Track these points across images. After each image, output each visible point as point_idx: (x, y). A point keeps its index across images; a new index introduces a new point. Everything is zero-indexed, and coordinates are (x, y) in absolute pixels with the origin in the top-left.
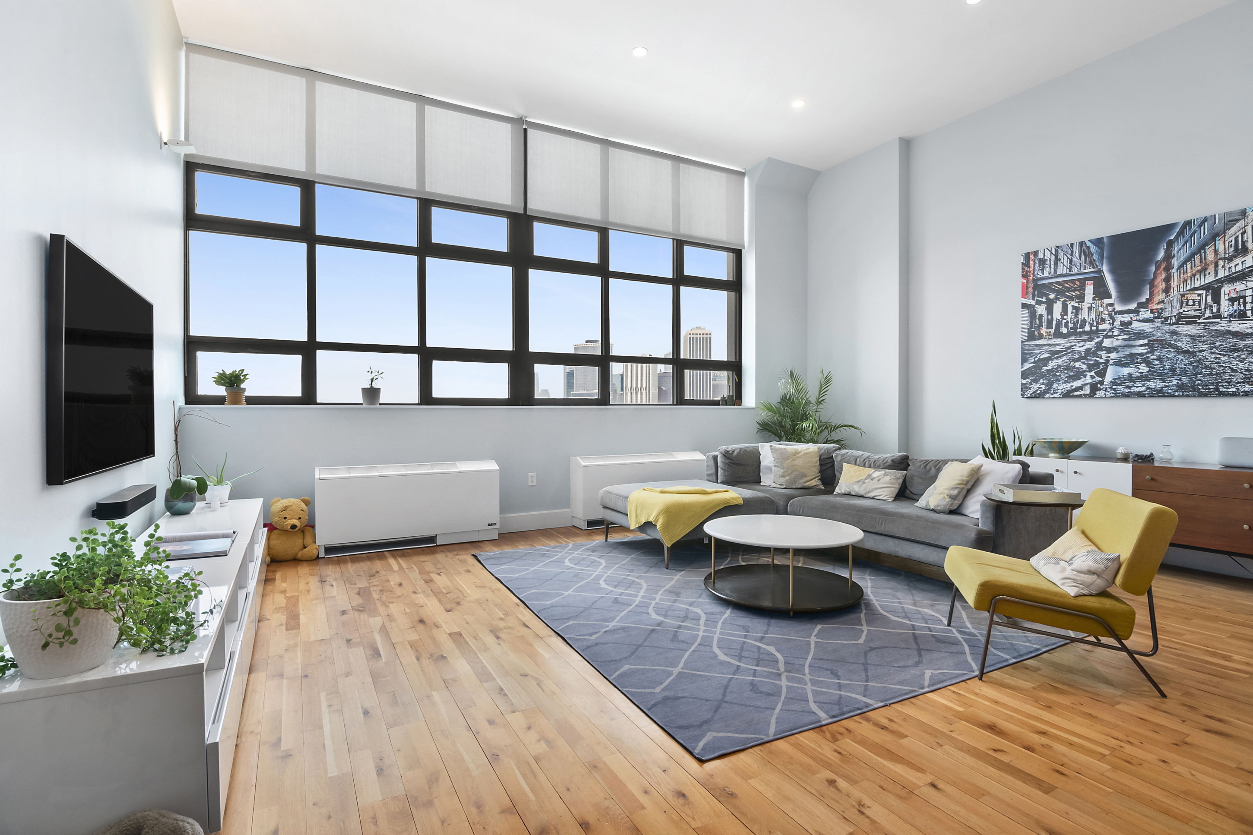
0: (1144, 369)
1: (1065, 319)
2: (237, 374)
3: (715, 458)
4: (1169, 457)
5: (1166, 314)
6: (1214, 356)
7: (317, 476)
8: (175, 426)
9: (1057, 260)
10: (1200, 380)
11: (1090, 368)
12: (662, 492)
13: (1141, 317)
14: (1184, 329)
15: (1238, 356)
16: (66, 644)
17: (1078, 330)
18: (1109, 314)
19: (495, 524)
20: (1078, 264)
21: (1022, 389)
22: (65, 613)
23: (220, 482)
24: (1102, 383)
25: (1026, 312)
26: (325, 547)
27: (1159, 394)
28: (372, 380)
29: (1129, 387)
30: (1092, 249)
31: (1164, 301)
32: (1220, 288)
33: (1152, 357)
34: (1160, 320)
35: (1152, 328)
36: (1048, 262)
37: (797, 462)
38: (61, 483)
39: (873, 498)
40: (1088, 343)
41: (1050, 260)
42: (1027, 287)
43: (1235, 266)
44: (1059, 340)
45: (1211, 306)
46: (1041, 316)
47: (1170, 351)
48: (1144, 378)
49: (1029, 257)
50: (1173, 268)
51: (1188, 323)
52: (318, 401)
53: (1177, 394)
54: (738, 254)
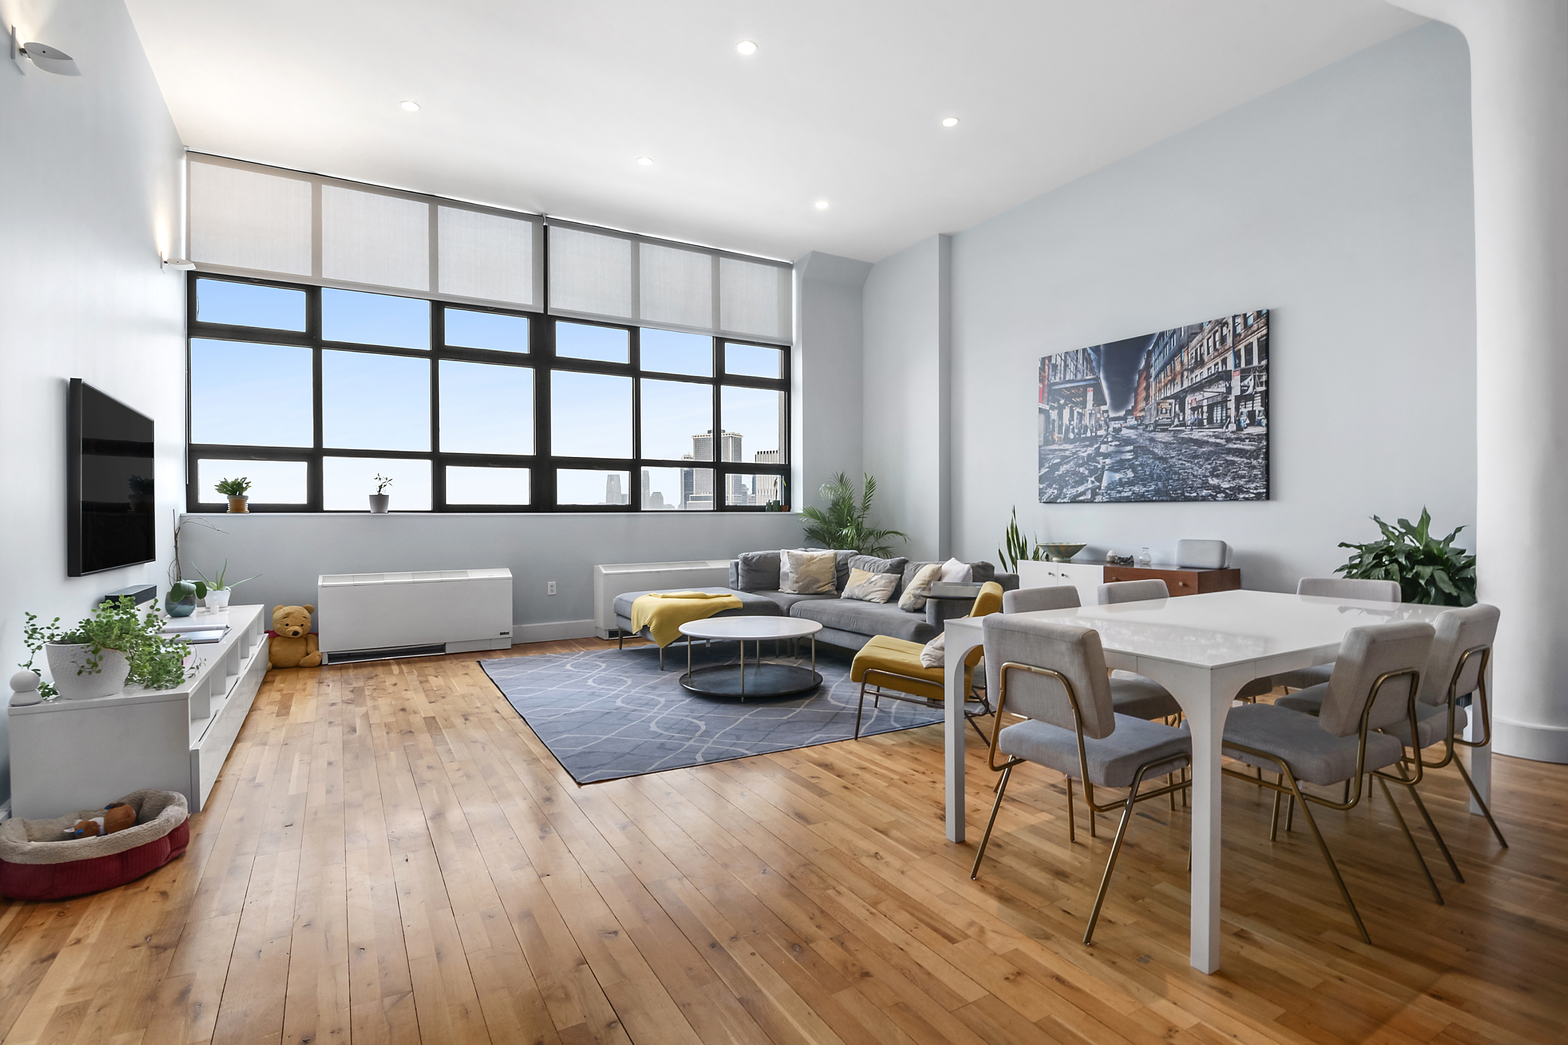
0: (1130, 474)
1: (1072, 425)
2: (239, 482)
3: (737, 564)
4: (1148, 559)
5: (1147, 422)
6: (1180, 462)
7: (320, 583)
8: (175, 533)
9: (1066, 366)
10: (1171, 485)
11: (1092, 472)
12: (663, 597)
13: (1128, 424)
14: (1161, 436)
15: (1198, 463)
16: (94, 673)
17: (1082, 436)
18: (1104, 421)
19: (508, 633)
20: (1082, 371)
21: (1040, 494)
22: (93, 652)
23: (220, 587)
24: (1099, 488)
25: (1042, 416)
26: (329, 655)
27: (1140, 499)
28: (380, 487)
29: (1120, 492)
30: (1092, 357)
31: (1144, 409)
32: (1185, 397)
33: (1136, 463)
34: (1142, 427)
35: (1136, 435)
36: (1059, 368)
37: (811, 568)
38: (79, 576)
39: (869, 601)
40: (1089, 448)
41: (1061, 365)
42: (1043, 392)
43: (1196, 377)
44: (1067, 445)
45: (1179, 415)
46: (1054, 420)
47: (1149, 458)
48: (1131, 483)
49: (1045, 362)
50: (1151, 377)
51: (1163, 431)
52: (325, 509)
53: (1154, 498)
54: (787, 351)
